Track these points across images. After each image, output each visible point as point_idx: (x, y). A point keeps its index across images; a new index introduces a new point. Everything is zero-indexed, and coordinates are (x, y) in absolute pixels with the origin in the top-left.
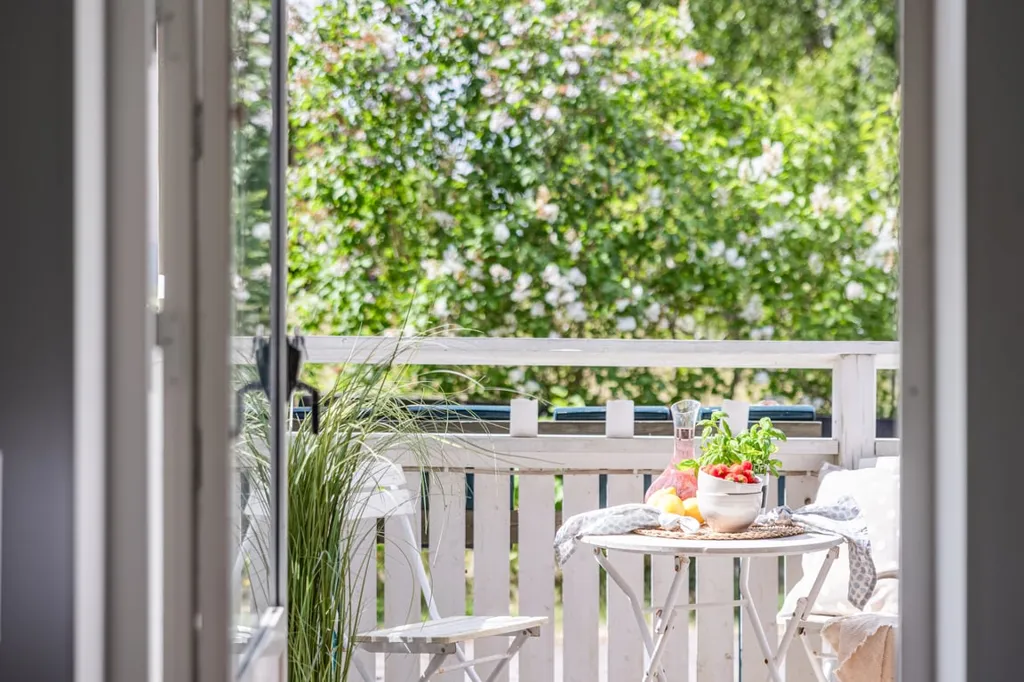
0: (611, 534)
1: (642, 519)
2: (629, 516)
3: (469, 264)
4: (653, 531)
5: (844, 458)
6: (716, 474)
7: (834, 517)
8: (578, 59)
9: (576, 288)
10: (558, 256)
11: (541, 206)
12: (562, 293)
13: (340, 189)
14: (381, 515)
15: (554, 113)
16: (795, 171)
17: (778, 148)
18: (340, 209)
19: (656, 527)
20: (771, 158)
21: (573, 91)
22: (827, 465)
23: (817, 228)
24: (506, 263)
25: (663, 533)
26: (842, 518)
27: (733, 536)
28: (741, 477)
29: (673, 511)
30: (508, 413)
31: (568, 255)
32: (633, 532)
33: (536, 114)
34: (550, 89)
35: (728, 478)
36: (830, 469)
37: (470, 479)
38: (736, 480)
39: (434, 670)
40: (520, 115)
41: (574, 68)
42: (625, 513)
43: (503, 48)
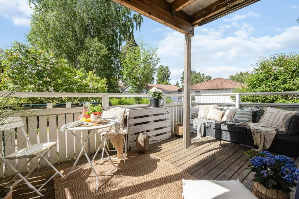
0: (74, 127)
1: (80, 123)
2: (77, 123)
3: (36, 86)
4: (83, 126)
5: (105, 109)
6: (95, 114)
7: (113, 119)
8: (53, 62)
9: (53, 89)
10: (50, 85)
11: (48, 79)
12: (51, 90)
13: (12, 75)
14: (16, 127)
15: (49, 68)
16: (81, 78)
17: (79, 75)
18: (12, 78)
19: (83, 125)
20: (78, 76)
21: (52, 66)
22: (102, 110)
23: (83, 84)
24: (42, 86)
25: (85, 126)
26: (114, 119)
27: (99, 125)
28: (99, 114)
29: (86, 121)
30: (46, 105)
31: (52, 85)
32: (78, 126)
33: (46, 68)
34: (48, 65)
35: (97, 115)
36: (103, 111)
37: (38, 117)
38: (99, 115)
39: (30, 160)
40: (43, 68)
41: (52, 63)
42: (76, 123)
43: (41, 59)
